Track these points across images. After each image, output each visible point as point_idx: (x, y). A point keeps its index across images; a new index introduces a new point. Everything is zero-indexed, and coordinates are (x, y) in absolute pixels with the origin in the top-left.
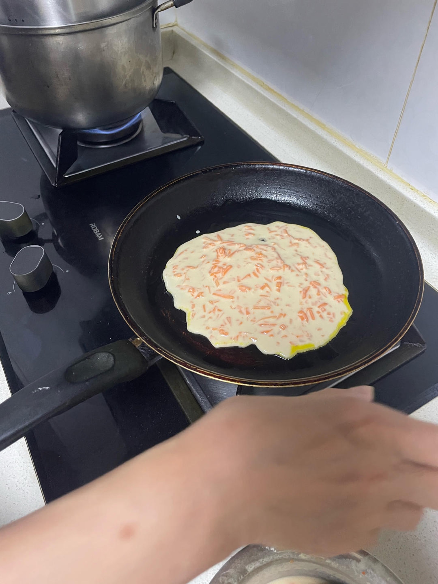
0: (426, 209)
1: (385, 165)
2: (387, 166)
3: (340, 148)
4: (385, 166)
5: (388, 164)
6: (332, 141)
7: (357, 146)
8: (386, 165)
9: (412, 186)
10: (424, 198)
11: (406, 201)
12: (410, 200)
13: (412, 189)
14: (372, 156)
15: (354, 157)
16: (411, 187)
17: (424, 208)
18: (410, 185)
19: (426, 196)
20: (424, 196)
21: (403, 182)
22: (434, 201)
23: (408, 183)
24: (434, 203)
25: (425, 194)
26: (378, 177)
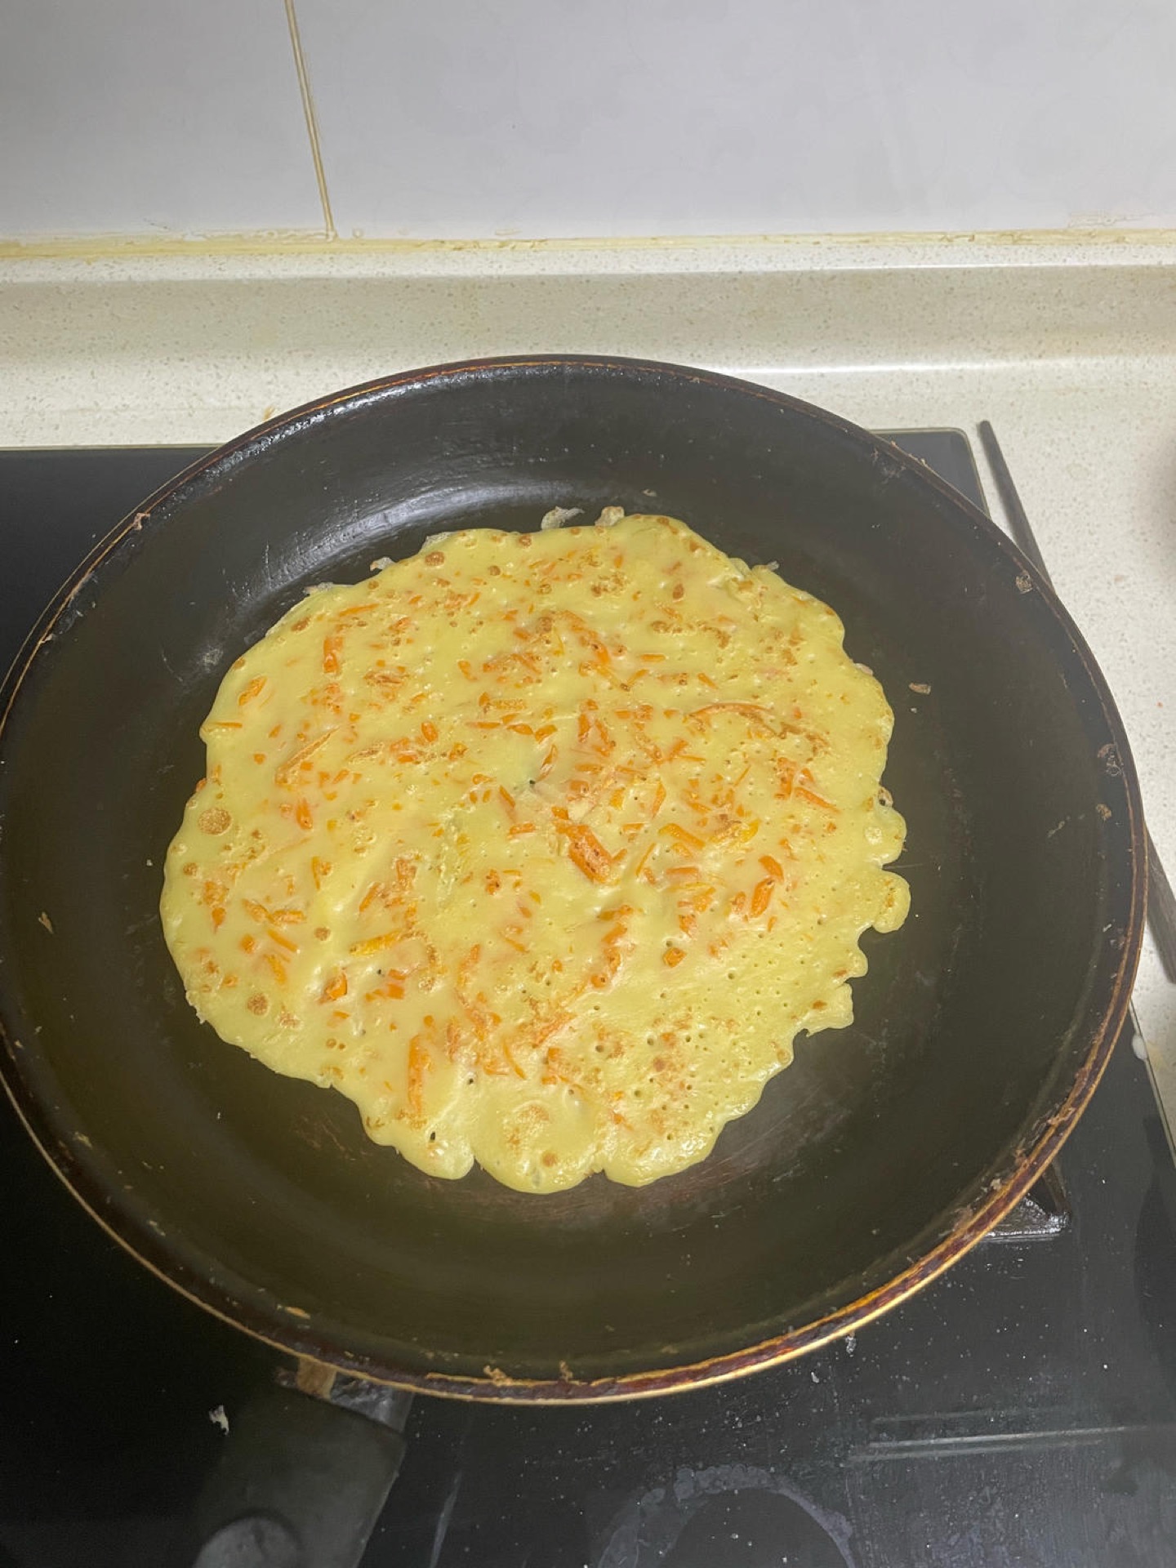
0: (548, 272)
1: (327, 235)
2: (336, 235)
3: (153, 277)
4: (331, 239)
5: (336, 227)
6: (101, 272)
7: (188, 238)
8: (331, 234)
9: (451, 242)
10: (508, 248)
11: (480, 287)
12: (491, 277)
13: (460, 249)
14: (265, 234)
15: (219, 272)
16: (453, 246)
17: (541, 273)
18: (443, 242)
19: (511, 241)
20: (503, 245)
21: (419, 246)
22: (542, 241)
23: (436, 241)
24: (543, 244)
25: (504, 238)
26: (349, 281)
